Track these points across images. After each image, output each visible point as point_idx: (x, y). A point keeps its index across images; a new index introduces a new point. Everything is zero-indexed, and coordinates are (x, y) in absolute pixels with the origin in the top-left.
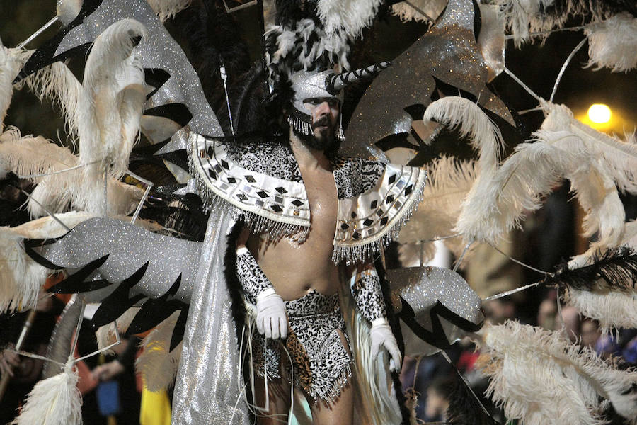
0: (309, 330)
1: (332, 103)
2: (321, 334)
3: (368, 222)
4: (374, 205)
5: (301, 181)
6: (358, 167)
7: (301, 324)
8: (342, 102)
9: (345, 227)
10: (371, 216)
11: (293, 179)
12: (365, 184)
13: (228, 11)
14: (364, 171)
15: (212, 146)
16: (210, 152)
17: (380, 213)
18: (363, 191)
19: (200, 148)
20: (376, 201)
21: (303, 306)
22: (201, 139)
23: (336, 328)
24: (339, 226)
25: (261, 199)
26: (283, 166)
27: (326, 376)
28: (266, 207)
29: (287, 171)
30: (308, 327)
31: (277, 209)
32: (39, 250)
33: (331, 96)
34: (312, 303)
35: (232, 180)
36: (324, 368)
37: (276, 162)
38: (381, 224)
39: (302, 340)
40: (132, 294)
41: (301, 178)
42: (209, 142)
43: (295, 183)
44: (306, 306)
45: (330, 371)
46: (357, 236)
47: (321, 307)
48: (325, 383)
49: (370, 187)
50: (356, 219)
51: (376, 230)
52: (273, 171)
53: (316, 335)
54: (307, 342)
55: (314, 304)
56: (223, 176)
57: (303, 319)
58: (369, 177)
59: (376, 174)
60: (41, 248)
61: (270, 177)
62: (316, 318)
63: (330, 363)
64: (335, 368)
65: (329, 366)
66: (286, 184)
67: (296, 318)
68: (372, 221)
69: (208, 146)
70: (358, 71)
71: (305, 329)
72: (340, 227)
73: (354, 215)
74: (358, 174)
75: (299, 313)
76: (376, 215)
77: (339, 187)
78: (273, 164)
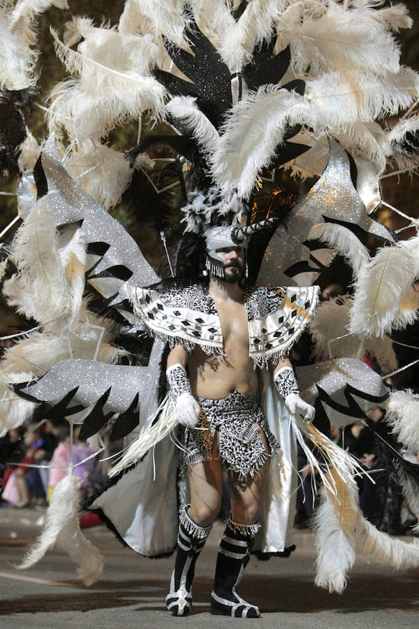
0: (235, 422)
1: (237, 250)
2: (244, 425)
3: (277, 334)
4: (281, 320)
5: (216, 314)
6: (264, 294)
7: (229, 418)
8: (246, 248)
9: (257, 341)
10: (280, 328)
11: (210, 312)
12: (271, 306)
13: (158, 192)
14: (270, 296)
15: (148, 294)
16: (148, 299)
17: (287, 325)
18: (270, 311)
19: (139, 298)
20: (283, 317)
21: (229, 403)
22: (139, 290)
23: (255, 421)
24: (252, 341)
25: (185, 327)
26: (202, 302)
27: (248, 460)
28: (189, 333)
29: (206, 306)
30: (234, 420)
31: (197, 334)
32: (26, 390)
33: (236, 245)
34: (236, 401)
35: (165, 317)
36: (246, 453)
37: (197, 300)
38: (289, 334)
39: (230, 430)
40: (105, 413)
41: (216, 312)
42: (146, 291)
43: (212, 315)
44: (232, 403)
45: (251, 456)
46: (269, 346)
47: (243, 404)
48: (247, 466)
49: (275, 308)
50: (266, 333)
51: (285, 340)
52: (195, 306)
53: (240, 426)
54: (233, 431)
55: (238, 402)
56: (159, 315)
57: (230, 414)
58: (274, 300)
59: (280, 296)
60: (27, 389)
61: (193, 311)
62: (240, 413)
63: (251, 450)
64: (254, 454)
65: (250, 452)
66: (204, 316)
67: (225, 413)
68: (281, 333)
69: (145, 295)
70: (253, 226)
71: (232, 421)
72: (253, 343)
73: (264, 331)
74: (265, 299)
75: (226, 409)
76: (284, 328)
77: (249, 311)
78: (195, 302)
